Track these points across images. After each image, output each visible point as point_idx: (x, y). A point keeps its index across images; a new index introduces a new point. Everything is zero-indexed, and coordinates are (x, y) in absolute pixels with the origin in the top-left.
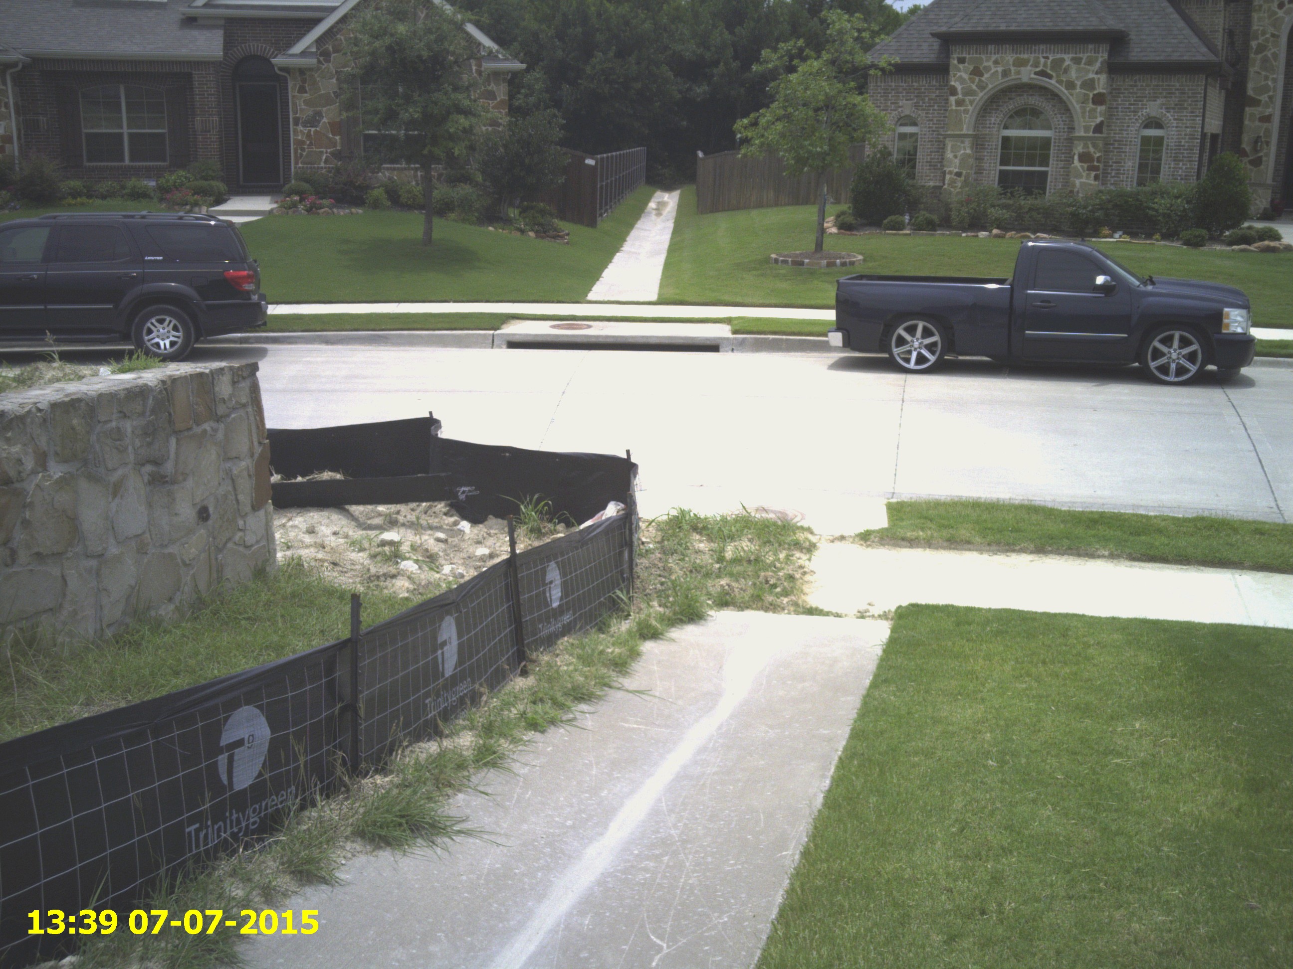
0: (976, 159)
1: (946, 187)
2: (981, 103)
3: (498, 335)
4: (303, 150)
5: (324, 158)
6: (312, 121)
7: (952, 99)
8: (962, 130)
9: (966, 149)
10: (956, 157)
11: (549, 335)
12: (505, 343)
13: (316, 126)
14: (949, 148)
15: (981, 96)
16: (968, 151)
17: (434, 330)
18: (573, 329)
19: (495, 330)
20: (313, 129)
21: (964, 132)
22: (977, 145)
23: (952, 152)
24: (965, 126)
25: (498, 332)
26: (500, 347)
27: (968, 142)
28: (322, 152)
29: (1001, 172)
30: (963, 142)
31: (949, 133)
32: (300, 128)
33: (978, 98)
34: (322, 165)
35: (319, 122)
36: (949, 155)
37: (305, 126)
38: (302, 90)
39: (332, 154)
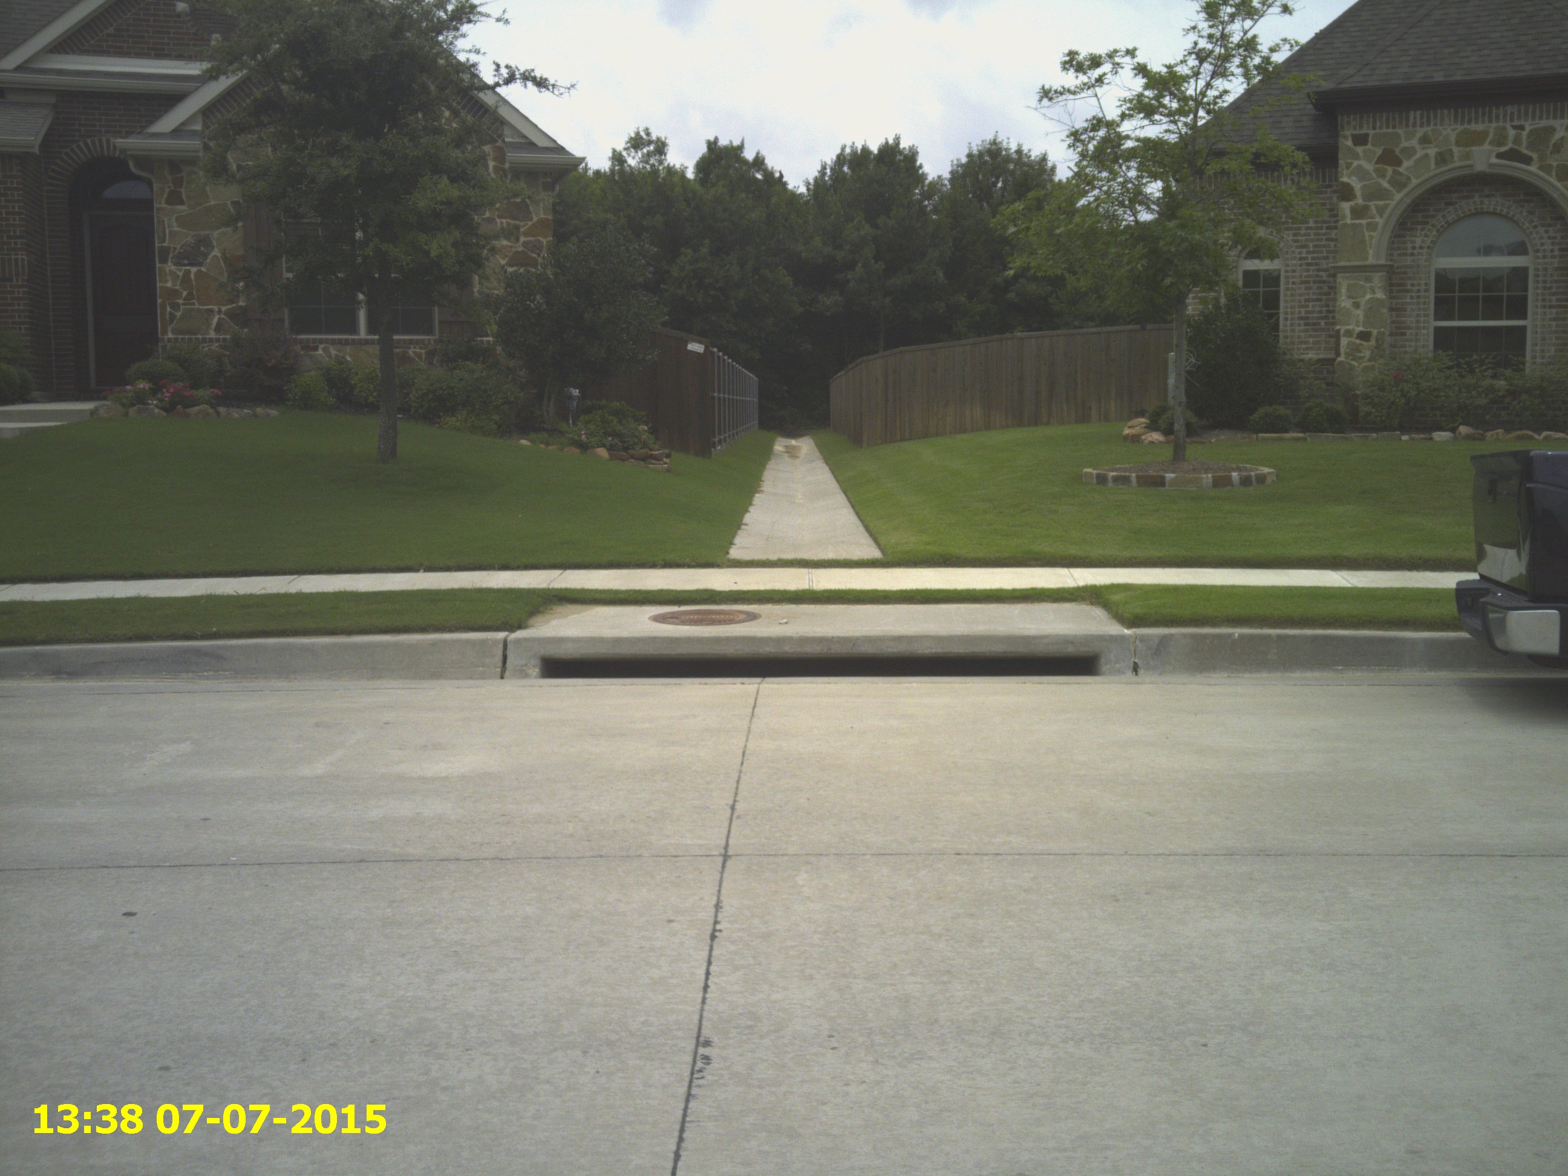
0: (1391, 309)
1: (1341, 359)
2: (1399, 212)
3: (518, 641)
4: (175, 307)
5: (215, 320)
6: (192, 255)
7: (1346, 207)
8: (1367, 259)
9: (1376, 291)
10: (1357, 305)
11: (653, 639)
12: (536, 662)
13: (200, 264)
14: (1344, 291)
15: (1398, 199)
16: (1380, 295)
17: (349, 632)
18: (713, 622)
19: (512, 629)
20: (194, 270)
21: (1371, 260)
22: (1391, 285)
23: (1349, 297)
24: (1371, 252)
25: (520, 634)
26: (523, 674)
27: (1378, 279)
28: (211, 311)
29: (1437, 330)
30: (1368, 280)
31: (1342, 264)
32: (170, 266)
33: (1393, 203)
34: (212, 335)
35: (206, 256)
36: (1344, 302)
37: (178, 264)
38: (175, 198)
39: (231, 314)
